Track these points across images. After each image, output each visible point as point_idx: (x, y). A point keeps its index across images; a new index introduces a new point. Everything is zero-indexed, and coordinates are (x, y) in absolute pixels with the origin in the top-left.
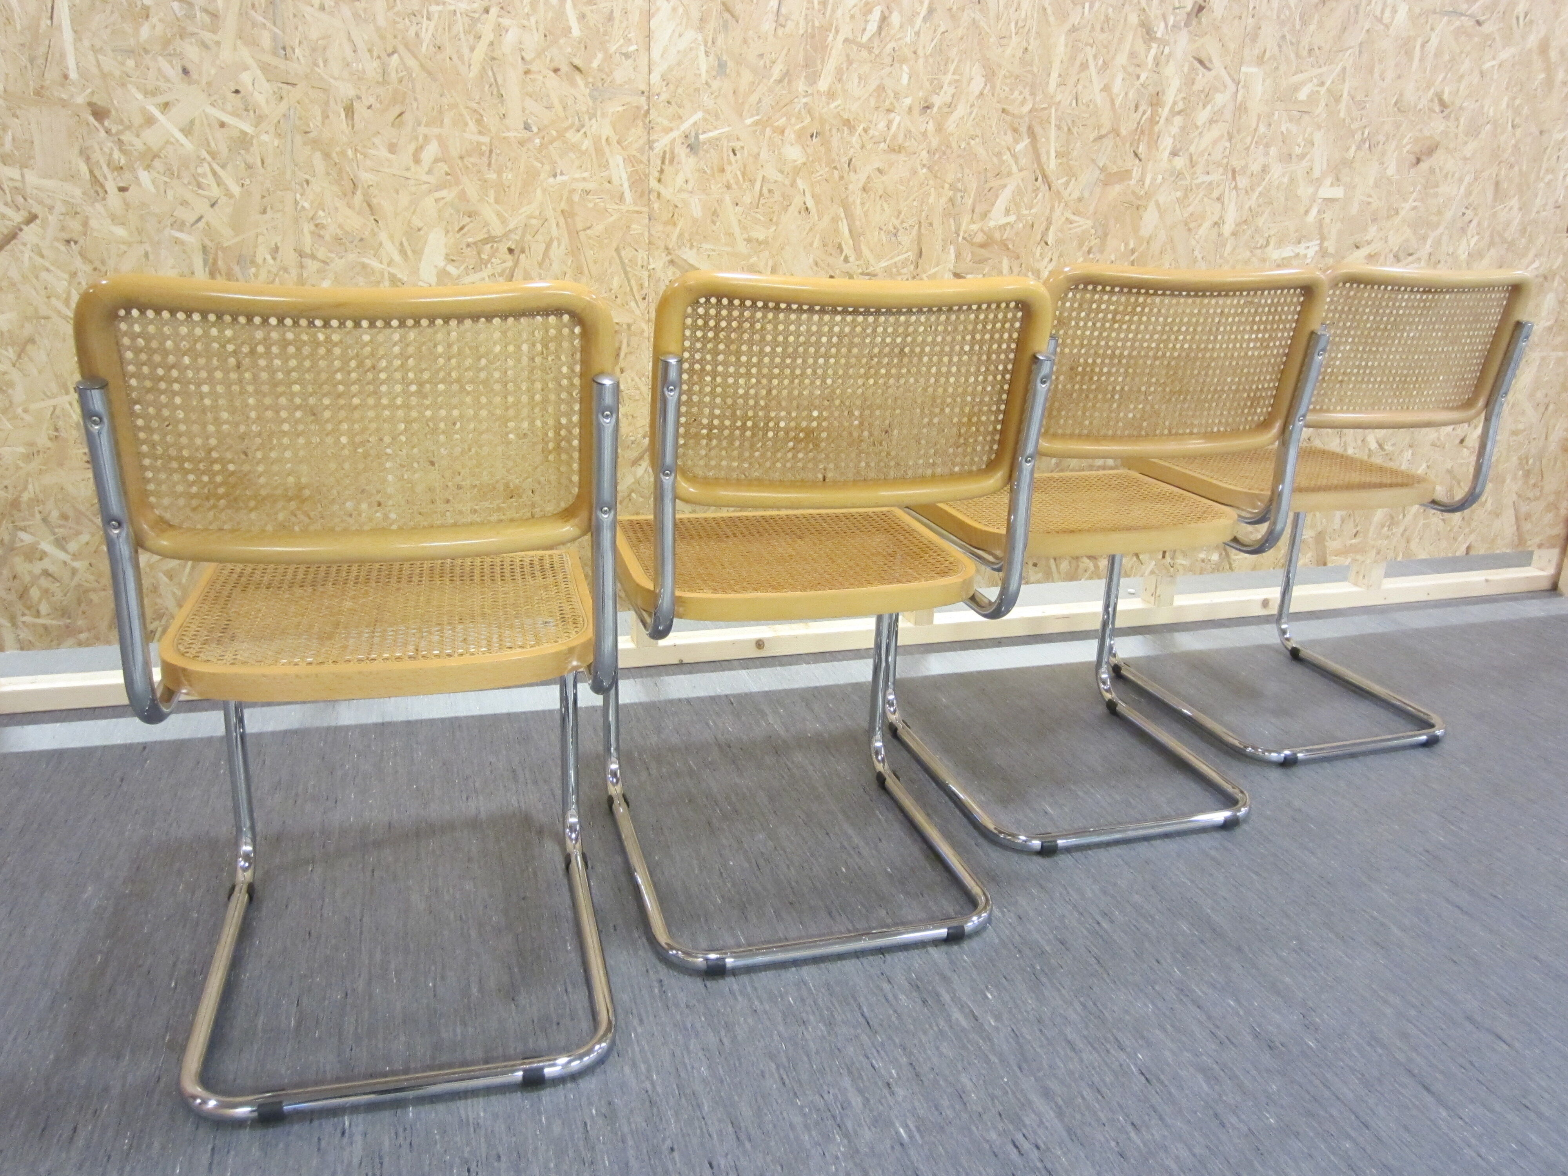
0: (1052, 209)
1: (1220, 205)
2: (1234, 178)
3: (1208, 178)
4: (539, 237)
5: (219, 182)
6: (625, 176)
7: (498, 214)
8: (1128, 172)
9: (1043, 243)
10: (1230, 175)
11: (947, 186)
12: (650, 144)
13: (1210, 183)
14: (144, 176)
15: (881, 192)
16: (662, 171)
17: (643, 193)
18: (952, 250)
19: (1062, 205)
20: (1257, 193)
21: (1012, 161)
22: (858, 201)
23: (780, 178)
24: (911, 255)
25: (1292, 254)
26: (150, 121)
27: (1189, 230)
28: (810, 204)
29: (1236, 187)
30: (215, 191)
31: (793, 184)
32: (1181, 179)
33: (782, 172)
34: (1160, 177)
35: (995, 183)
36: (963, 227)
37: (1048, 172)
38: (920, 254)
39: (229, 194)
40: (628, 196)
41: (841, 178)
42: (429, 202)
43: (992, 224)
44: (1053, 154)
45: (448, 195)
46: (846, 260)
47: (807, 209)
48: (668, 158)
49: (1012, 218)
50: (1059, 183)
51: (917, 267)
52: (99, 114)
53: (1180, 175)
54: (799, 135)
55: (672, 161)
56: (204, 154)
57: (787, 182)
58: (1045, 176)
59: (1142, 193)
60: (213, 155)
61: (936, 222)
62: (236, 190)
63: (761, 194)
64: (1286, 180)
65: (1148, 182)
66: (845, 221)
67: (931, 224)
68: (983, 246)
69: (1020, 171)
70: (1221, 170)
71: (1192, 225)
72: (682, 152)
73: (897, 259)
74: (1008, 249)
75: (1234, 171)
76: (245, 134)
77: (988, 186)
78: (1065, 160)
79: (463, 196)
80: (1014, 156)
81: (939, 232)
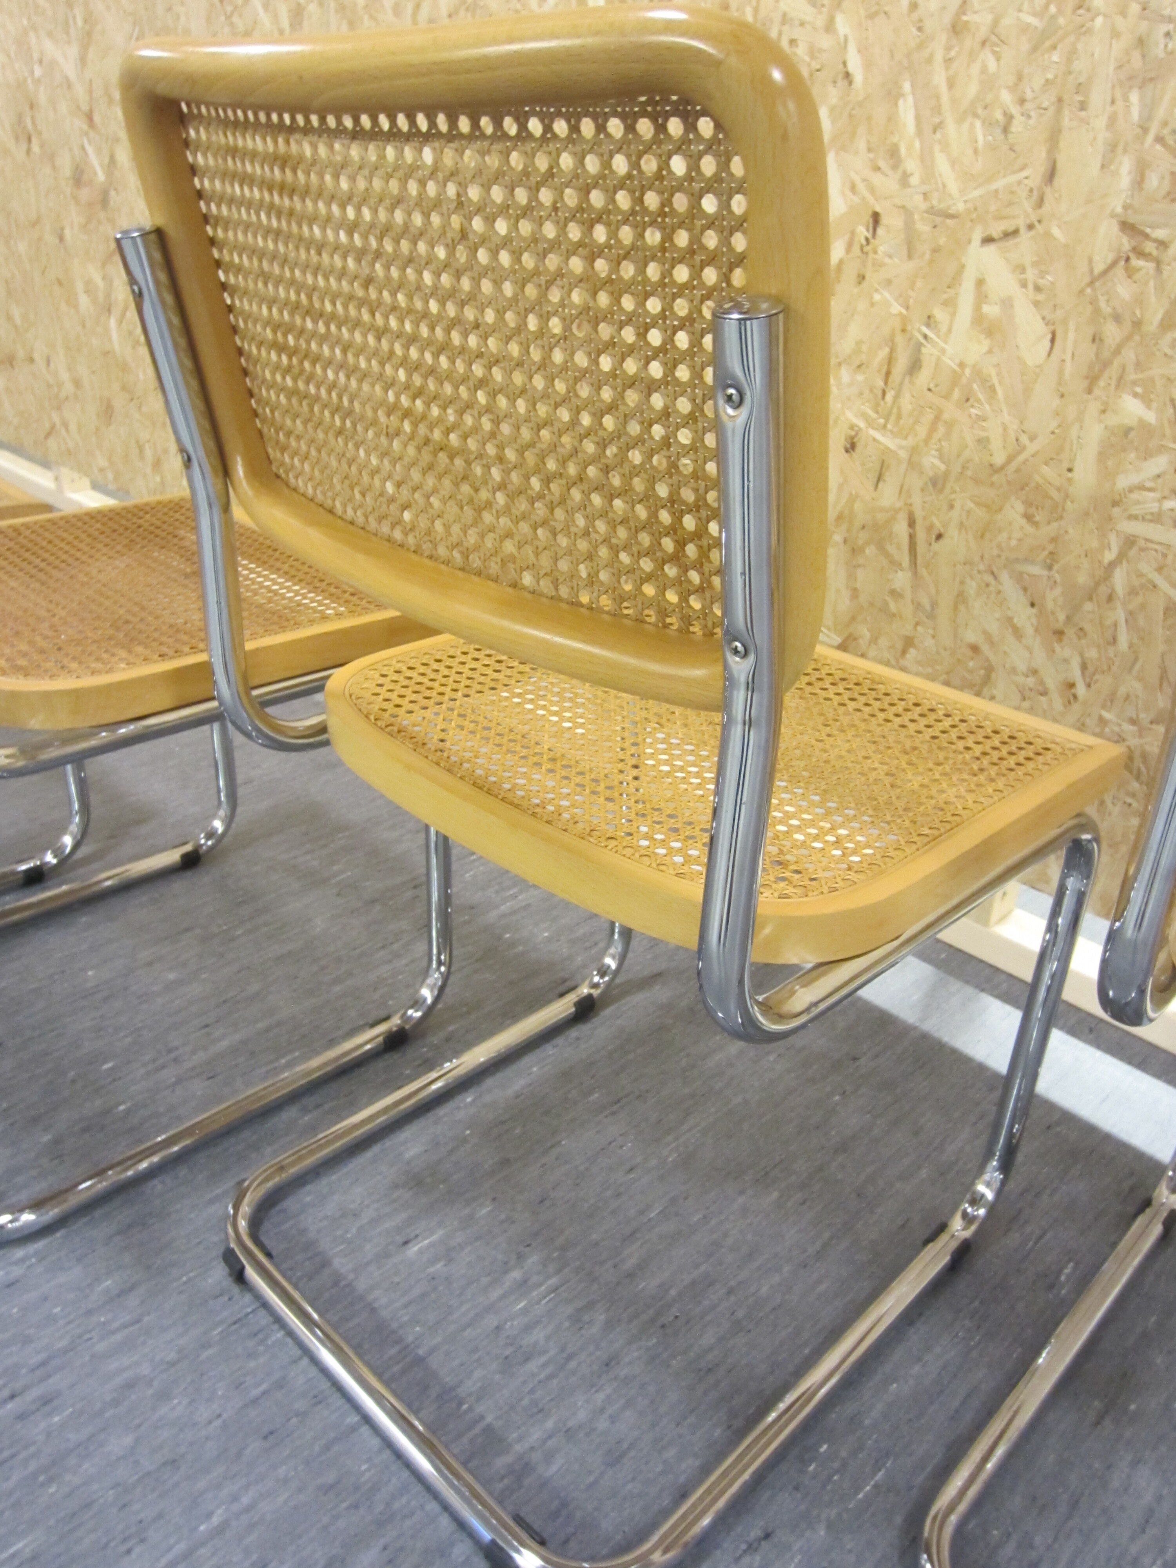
15: (983, 32)
18: (1125, 167)
22: (939, 57)
24: (1034, 174)
28: (855, 64)
31: (830, 27)
38: (1051, 175)
46: (904, 181)
47: (847, 75)
51: (1040, 203)
57: (820, 22)
61: (1098, 97)
66: (910, 99)
67: (1083, 106)
73: (999, 184)
81: (1100, 123)
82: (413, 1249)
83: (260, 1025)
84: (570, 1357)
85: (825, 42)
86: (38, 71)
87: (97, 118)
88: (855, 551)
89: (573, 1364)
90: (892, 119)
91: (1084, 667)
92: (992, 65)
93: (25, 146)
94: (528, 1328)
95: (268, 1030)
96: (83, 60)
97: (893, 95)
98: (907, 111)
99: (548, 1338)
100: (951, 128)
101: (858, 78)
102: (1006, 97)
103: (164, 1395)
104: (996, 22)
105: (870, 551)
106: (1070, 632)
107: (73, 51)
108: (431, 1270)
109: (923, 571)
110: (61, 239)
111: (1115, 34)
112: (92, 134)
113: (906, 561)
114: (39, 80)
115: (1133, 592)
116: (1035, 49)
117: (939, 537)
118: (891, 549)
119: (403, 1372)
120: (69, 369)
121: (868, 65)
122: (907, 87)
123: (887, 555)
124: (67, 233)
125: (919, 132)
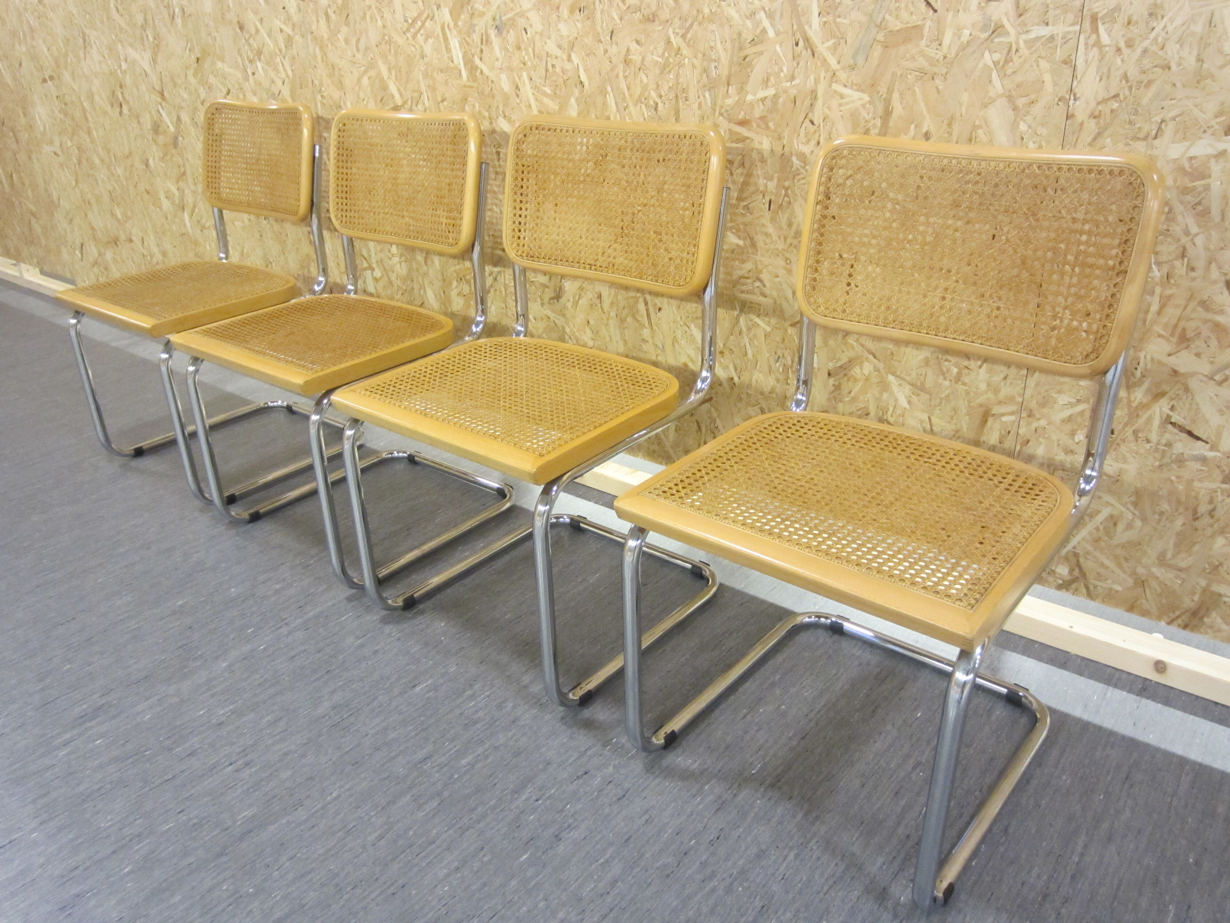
0: (817, 81)
1: (1068, 71)
2: (1095, 30)
3: (1045, 31)
4: (419, 106)
5: (285, 70)
6: (460, 56)
7: (399, 90)
8: (918, 28)
9: (807, 121)
10: (1087, 24)
11: (700, 55)
12: (472, 26)
13: (1052, 38)
14: (259, 64)
15: (638, 65)
16: (482, 51)
17: (472, 69)
19: (830, 74)
20: (1139, 51)
21: (766, 23)
22: (621, 74)
23: (558, 52)
25: (1210, 151)
26: (257, 31)
27: (1015, 109)
28: (584, 77)
29: (1098, 44)
30: (283, 75)
31: (569, 59)
32: (999, 35)
33: (560, 47)
34: (967, 32)
35: (750, 51)
36: (719, 102)
37: (811, 34)
39: (288, 76)
40: (464, 74)
41: (606, 51)
42: (365, 80)
43: (749, 97)
44: (815, 11)
45: (372, 73)
47: (581, 82)
48: (485, 40)
49: (771, 92)
50: (822, 48)
52: (241, 28)
53: (998, 29)
54: (572, 12)
55: (487, 41)
56: (278, 52)
57: (565, 57)
58: (807, 40)
59: (939, 55)
60: (280, 51)
61: (692, 94)
62: (290, 73)
63: (547, 70)
64: (1198, 28)
65: (947, 39)
66: (611, 94)
67: (687, 99)
68: (743, 123)
69: (778, 34)
70: (1070, 17)
71: (1021, 102)
72: (492, 33)
74: (768, 127)
75: (1094, 19)
76: (289, 35)
77: (742, 54)
78: (830, 18)
79: (379, 75)
80: (770, 15)
81: (695, 106)
82: (418, 689)
83: (329, 604)
84: (496, 721)
85: (568, 66)
86: (124, 66)
87: (166, 94)
88: (623, 321)
89: (497, 723)
90: (605, 104)
91: (736, 369)
92: (645, 80)
93: (118, 110)
94: (477, 712)
95: (334, 605)
96: (154, 60)
97: (604, 93)
98: (611, 100)
99: (485, 715)
100: (632, 108)
101: (586, 84)
102: (653, 94)
103: (303, 756)
104: (643, 59)
105: (629, 319)
106: (727, 352)
107: (148, 55)
108: (427, 695)
109: (655, 327)
110: (147, 165)
111: (694, 67)
112: (164, 104)
113: (647, 325)
114: (125, 71)
115: (749, 329)
116: (662, 73)
117: (660, 309)
118: (638, 318)
119: (416, 735)
120: (158, 245)
121: (590, 78)
122: (609, 88)
123: (638, 321)
124: (151, 161)
125: (618, 110)
